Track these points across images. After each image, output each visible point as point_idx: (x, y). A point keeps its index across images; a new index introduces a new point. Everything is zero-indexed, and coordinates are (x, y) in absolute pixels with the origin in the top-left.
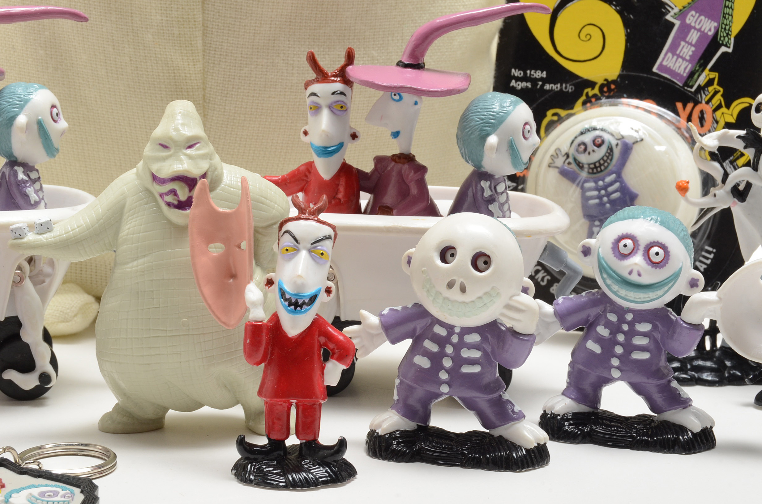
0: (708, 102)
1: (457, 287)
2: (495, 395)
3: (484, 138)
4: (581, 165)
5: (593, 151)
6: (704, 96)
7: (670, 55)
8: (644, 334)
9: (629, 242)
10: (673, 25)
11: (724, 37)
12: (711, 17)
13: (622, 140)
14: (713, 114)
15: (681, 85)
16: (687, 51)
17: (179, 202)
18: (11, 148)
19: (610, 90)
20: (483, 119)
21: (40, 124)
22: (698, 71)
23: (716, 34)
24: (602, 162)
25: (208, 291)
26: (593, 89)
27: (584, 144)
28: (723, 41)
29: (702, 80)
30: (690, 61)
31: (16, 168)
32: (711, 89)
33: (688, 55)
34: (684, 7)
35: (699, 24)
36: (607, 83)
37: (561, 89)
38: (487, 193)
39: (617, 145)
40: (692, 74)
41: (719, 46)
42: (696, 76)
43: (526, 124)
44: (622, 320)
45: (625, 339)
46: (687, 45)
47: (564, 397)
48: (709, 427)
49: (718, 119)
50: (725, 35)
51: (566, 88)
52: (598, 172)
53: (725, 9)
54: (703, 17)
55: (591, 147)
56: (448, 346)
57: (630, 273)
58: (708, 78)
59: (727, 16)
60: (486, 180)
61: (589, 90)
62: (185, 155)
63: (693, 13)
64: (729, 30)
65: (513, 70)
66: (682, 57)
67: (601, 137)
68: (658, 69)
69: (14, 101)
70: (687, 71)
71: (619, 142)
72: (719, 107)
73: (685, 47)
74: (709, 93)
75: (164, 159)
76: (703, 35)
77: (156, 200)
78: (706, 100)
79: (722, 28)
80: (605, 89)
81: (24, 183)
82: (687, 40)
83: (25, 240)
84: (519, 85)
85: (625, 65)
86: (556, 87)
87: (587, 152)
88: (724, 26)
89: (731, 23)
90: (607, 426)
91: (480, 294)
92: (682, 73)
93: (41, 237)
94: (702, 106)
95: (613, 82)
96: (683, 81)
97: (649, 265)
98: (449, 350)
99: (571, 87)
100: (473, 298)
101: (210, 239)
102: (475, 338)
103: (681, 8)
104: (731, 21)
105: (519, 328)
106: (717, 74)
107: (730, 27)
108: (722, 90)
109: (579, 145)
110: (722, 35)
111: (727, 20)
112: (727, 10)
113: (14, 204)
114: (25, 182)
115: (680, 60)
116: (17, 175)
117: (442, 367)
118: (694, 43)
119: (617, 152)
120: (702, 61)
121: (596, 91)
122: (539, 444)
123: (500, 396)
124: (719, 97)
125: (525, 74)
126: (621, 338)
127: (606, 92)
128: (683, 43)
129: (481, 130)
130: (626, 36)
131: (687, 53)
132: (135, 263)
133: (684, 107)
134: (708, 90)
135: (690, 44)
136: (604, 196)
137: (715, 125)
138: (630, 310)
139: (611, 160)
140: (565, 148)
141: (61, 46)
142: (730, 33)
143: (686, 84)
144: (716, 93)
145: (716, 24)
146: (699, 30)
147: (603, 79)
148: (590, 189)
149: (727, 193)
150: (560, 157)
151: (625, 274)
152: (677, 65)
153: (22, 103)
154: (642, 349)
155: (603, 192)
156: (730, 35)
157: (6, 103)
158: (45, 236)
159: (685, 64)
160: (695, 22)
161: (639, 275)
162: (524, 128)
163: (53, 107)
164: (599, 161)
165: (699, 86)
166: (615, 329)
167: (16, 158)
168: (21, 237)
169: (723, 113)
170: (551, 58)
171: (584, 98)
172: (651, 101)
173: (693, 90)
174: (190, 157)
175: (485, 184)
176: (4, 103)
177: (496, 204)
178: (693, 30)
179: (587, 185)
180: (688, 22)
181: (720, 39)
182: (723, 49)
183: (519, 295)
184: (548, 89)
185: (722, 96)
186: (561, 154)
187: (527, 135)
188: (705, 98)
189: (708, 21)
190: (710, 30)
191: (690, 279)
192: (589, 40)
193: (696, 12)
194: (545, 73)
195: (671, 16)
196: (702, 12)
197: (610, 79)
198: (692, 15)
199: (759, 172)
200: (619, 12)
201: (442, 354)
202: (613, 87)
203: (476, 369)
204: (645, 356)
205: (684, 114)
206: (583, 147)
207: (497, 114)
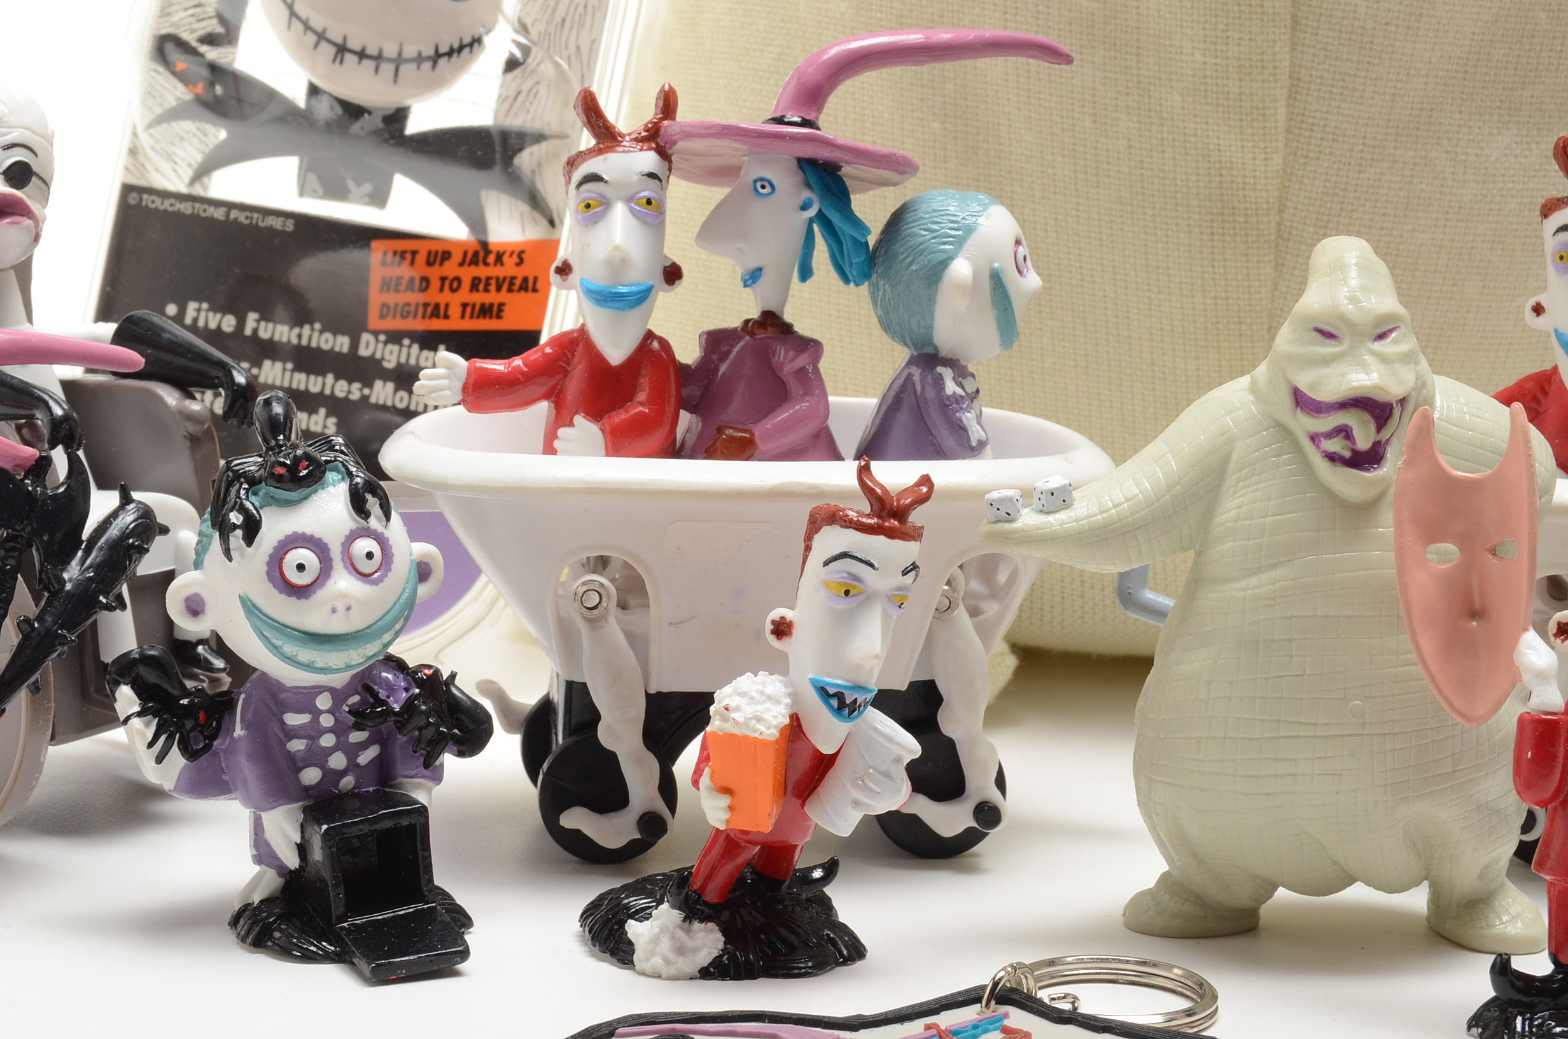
17: (1355, 452)
18: (930, 327)
21: (996, 279)
25: (1428, 644)
31: (940, 369)
62: (1373, 353)
69: (943, 228)
75: (1328, 361)
77: (1297, 448)
81: (957, 402)
83: (1017, 525)
93: (1051, 519)
101: (1432, 533)
113: (933, 445)
114: (958, 400)
116: (943, 384)
132: (1253, 581)
141: (977, 115)
153: (960, 233)
157: (927, 233)
158: (1058, 516)
163: (1018, 242)
167: (936, 348)
168: (1009, 517)
174: (1383, 359)
176: (923, 233)
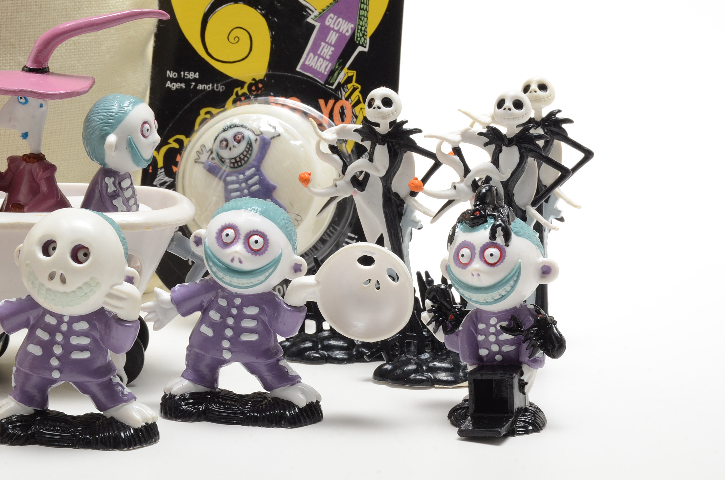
0: (347, 99)
1: (57, 278)
2: (107, 378)
3: (104, 137)
4: (223, 160)
5: (234, 146)
6: (343, 93)
7: (311, 55)
8: (252, 317)
9: (231, 232)
10: (313, 27)
11: (361, 37)
12: (348, 19)
13: (261, 135)
14: (352, 109)
15: (323, 83)
16: (327, 51)
19: (258, 89)
20: (102, 120)
22: (337, 69)
23: (353, 34)
24: (242, 157)
26: (242, 88)
27: (226, 140)
28: (359, 41)
29: (341, 78)
30: (330, 61)
32: (350, 86)
33: (328, 55)
34: (324, 10)
35: (337, 26)
36: (255, 83)
37: (213, 89)
38: (111, 189)
39: (256, 140)
40: (332, 73)
41: (356, 46)
42: (336, 74)
43: (145, 123)
44: (231, 304)
45: (234, 323)
46: (327, 45)
47: (182, 378)
48: (314, 401)
49: (357, 114)
50: (361, 35)
51: (217, 88)
52: (239, 166)
53: (361, 11)
54: (340, 19)
55: (232, 143)
56: (58, 334)
57: (232, 260)
58: (346, 76)
59: (363, 18)
60: (110, 177)
61: (238, 89)
63: (332, 15)
64: (364, 31)
65: (168, 72)
66: (322, 57)
67: (241, 133)
68: (300, 68)
70: (328, 69)
71: (258, 137)
72: (358, 103)
73: (325, 47)
74: (349, 90)
76: (341, 36)
78: (346, 96)
79: (358, 29)
80: (253, 88)
82: (327, 40)
84: (173, 86)
85: (271, 65)
86: (208, 87)
87: (228, 148)
88: (360, 27)
89: (366, 25)
90: (221, 404)
91: (80, 284)
92: (323, 72)
94: (342, 102)
95: (261, 81)
96: (325, 79)
97: (249, 252)
98: (59, 338)
99: (221, 87)
100: (74, 288)
102: (83, 326)
103: (321, 11)
104: (366, 22)
105: (122, 315)
107: (366, 28)
108: (359, 86)
109: (221, 141)
110: (358, 36)
111: (362, 21)
112: (362, 13)
115: (321, 59)
117: (53, 355)
118: (333, 43)
119: (256, 147)
120: (341, 60)
121: (245, 90)
122: (147, 424)
123: (111, 379)
124: (357, 93)
125: (179, 75)
126: (230, 321)
127: (254, 91)
128: (323, 44)
129: (102, 130)
130: (271, 37)
131: (328, 52)
133: (326, 103)
134: (347, 87)
135: (330, 44)
136: (244, 189)
137: (355, 120)
138: (238, 295)
139: (251, 155)
140: (209, 145)
142: (366, 34)
143: (327, 82)
144: (355, 89)
145: (353, 26)
146: (337, 31)
147: (252, 79)
148: (233, 183)
149: (347, 183)
150: (205, 152)
151: (228, 261)
152: (319, 64)
154: (251, 331)
155: (244, 185)
156: (366, 36)
159: (325, 63)
160: (334, 24)
161: (241, 262)
162: (143, 127)
164: (239, 156)
165: (339, 83)
166: (225, 313)
169: (361, 109)
170: (203, 60)
171: (234, 97)
172: (296, 98)
173: (334, 87)
175: (109, 181)
177: (120, 199)
178: (332, 32)
179: (229, 179)
180: (327, 24)
181: (357, 39)
182: (360, 49)
183: (121, 284)
184: (200, 89)
185: (360, 92)
186: (206, 150)
187: (146, 134)
188: (345, 95)
189: (345, 22)
190: (347, 31)
191: (293, 265)
192: (237, 42)
193: (335, 15)
194: (197, 74)
195: (312, 19)
196: (339, 14)
197: (257, 79)
198: (331, 18)
199: (374, 163)
200: (264, 15)
201: (53, 342)
202: (260, 86)
203: (86, 355)
204: (254, 337)
205: (326, 110)
206: (225, 143)
207: (116, 114)
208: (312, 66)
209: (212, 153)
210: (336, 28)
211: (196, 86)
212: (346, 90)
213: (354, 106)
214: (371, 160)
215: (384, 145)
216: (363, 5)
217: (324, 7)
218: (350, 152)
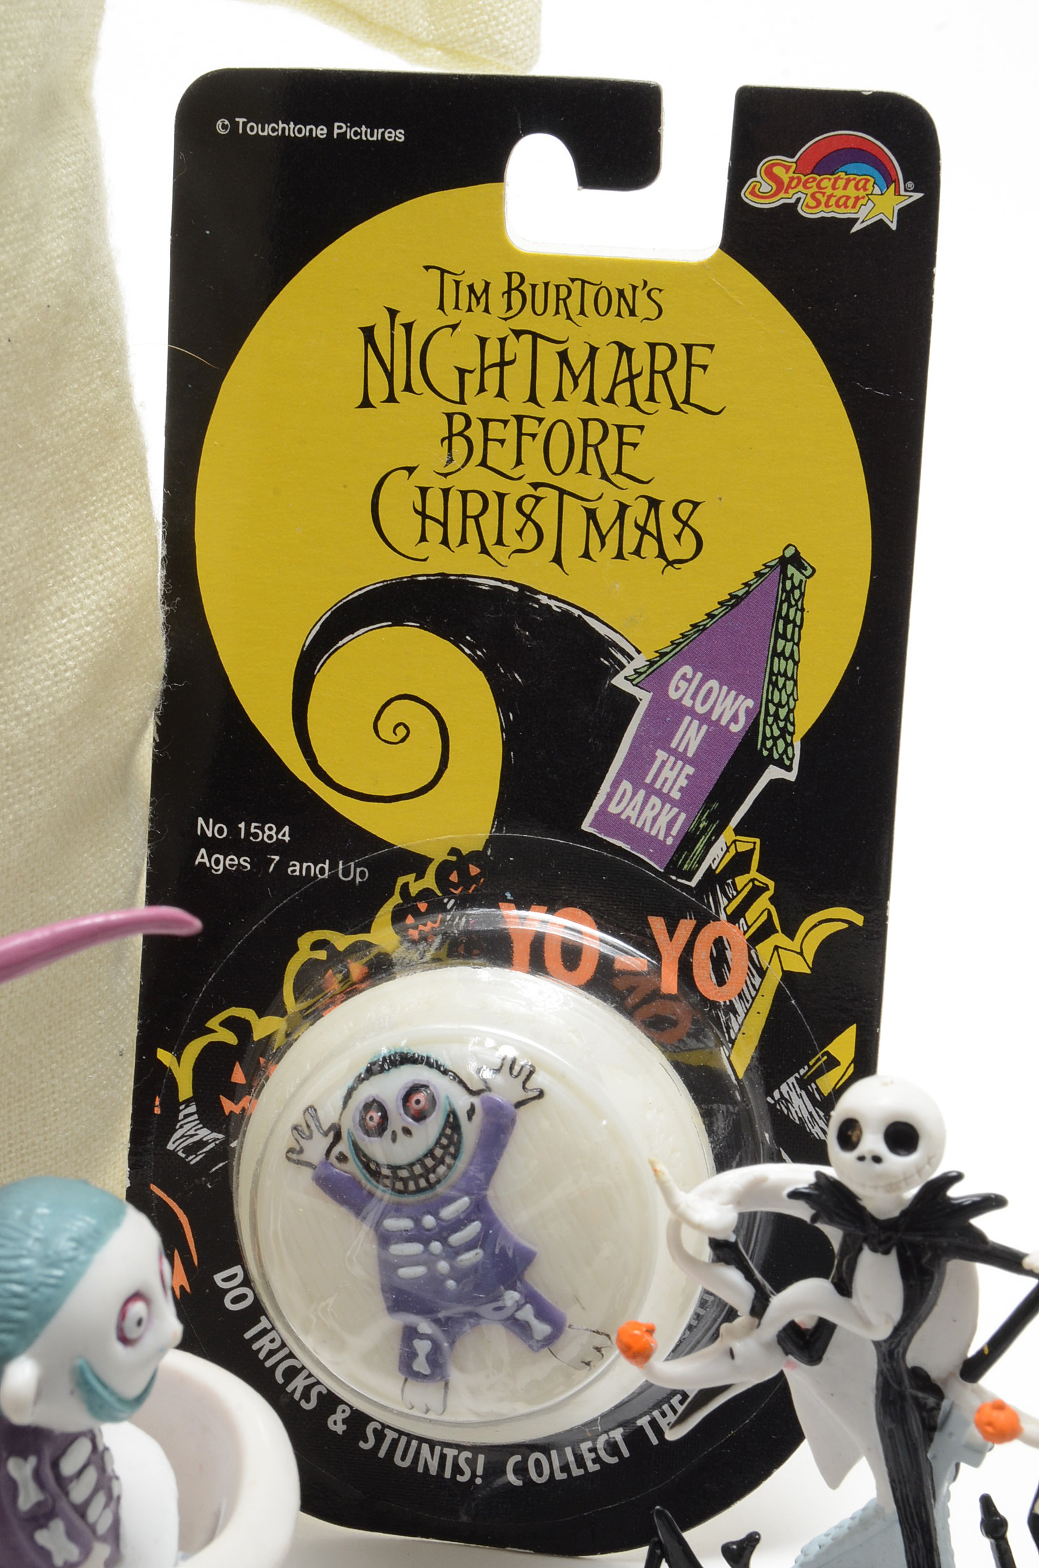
0: (734, 918)
4: (373, 1166)
5: (404, 1130)
6: (723, 901)
7: (626, 785)
10: (633, 702)
11: (775, 739)
12: (737, 683)
13: (486, 1094)
14: (749, 950)
15: (662, 870)
16: (673, 775)
19: (466, 879)
22: (704, 831)
23: (753, 729)
24: (429, 1162)
26: (420, 876)
27: (380, 1106)
28: (770, 750)
29: (717, 856)
30: (680, 804)
32: (741, 881)
33: (677, 787)
34: (662, 655)
35: (704, 703)
36: (458, 861)
37: (334, 877)
39: (471, 1112)
40: (688, 841)
41: (762, 765)
42: (700, 846)
43: (130, 1299)
46: (672, 759)
49: (765, 964)
50: (777, 733)
51: (346, 873)
52: (419, 1190)
53: (776, 659)
54: (713, 683)
55: (398, 1119)
58: (732, 852)
59: (781, 681)
60: (24, 1454)
61: (409, 878)
63: (687, 669)
64: (787, 719)
65: (200, 821)
66: (659, 793)
67: (426, 1087)
68: (595, 824)
70: (675, 830)
71: (476, 1100)
72: (765, 931)
73: (669, 765)
74: (739, 893)
76: (716, 732)
78: (730, 910)
79: (767, 714)
80: (454, 877)
82: (673, 745)
84: (217, 862)
86: (321, 870)
87: (388, 1134)
88: (772, 709)
89: (792, 702)
92: (661, 837)
94: (721, 927)
95: (474, 856)
96: (667, 859)
99: (358, 870)
103: (653, 656)
104: (792, 694)
106: (758, 841)
107: (791, 711)
108: (771, 884)
109: (367, 1107)
110: (769, 735)
111: (780, 691)
112: (780, 665)
115: (654, 800)
118: (690, 754)
119: (471, 1132)
120: (715, 806)
121: (429, 881)
124: (763, 902)
125: (233, 831)
127: (456, 886)
128: (661, 755)
130: (503, 730)
131: (675, 781)
133: (671, 931)
134: (734, 883)
135: (682, 757)
136: (438, 1258)
137: (757, 980)
139: (455, 1157)
142: (790, 728)
143: (673, 867)
144: (756, 892)
145: (750, 703)
146: (705, 719)
147: (447, 849)
148: (401, 1237)
149: (767, 1346)
150: (317, 1134)
152: (648, 814)
155: (436, 1246)
156: (792, 734)
159: (669, 812)
160: (694, 697)
162: (123, 1314)
164: (420, 1161)
165: (710, 872)
169: (776, 948)
170: (302, 788)
171: (396, 900)
172: (580, 913)
173: (693, 883)
177: (58, 1521)
178: (688, 719)
179: (392, 1224)
180: (673, 695)
181: (763, 744)
182: (773, 773)
184: (297, 873)
185: (772, 900)
186: (319, 1127)
187: (132, 1332)
188: (727, 906)
189: (728, 693)
190: (735, 719)
192: (403, 740)
193: (696, 669)
194: (286, 829)
195: (626, 678)
196: (709, 668)
197: (465, 850)
198: (684, 677)
199: (854, 1301)
200: (480, 663)
202: (474, 870)
205: (671, 951)
206: (376, 1116)
207: (34, 1290)
208: (629, 818)
209: (338, 1137)
210: (701, 710)
211: (283, 865)
212: (731, 892)
213: (755, 940)
214: (844, 1288)
215: (886, 1252)
216: (781, 643)
217: (664, 644)
218: (741, 1075)
